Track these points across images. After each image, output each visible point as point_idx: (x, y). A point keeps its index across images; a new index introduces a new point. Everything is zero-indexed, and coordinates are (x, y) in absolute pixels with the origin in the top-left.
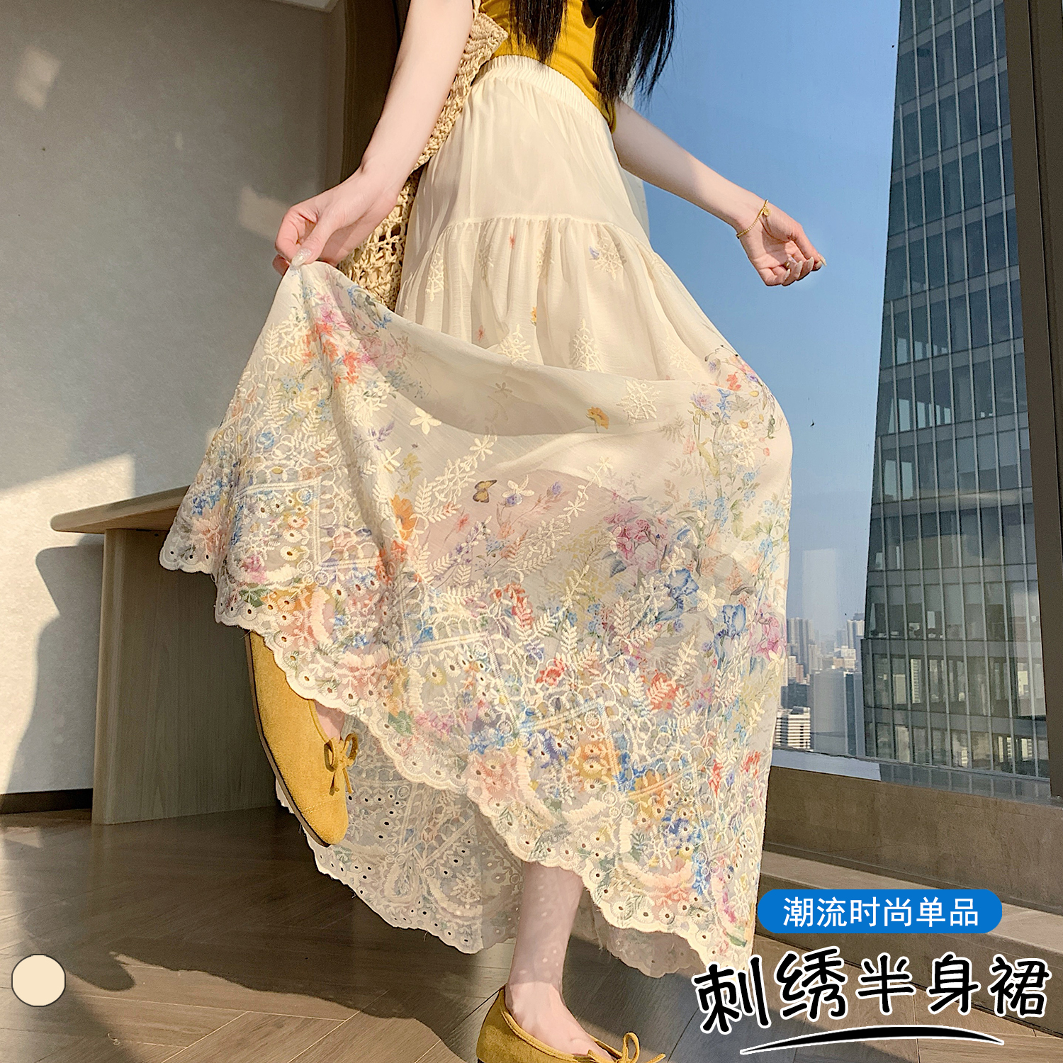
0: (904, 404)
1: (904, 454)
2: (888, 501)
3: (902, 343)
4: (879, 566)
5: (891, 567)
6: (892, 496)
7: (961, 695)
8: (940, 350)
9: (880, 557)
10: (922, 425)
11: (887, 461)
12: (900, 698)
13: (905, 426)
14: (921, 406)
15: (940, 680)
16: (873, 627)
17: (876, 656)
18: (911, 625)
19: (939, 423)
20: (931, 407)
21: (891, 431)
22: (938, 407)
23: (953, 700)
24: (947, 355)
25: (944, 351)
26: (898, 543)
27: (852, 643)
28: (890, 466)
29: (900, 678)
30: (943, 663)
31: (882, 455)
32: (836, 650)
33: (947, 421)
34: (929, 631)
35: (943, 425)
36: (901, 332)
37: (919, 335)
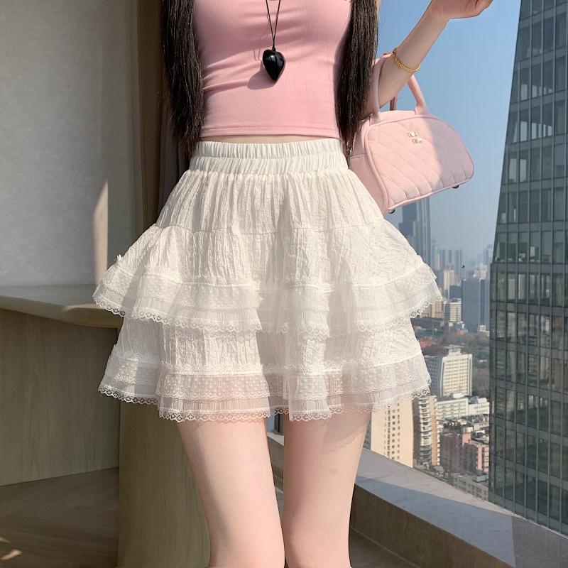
0: (524, 125)
1: (521, 155)
2: (511, 182)
3: (524, 87)
4: (503, 221)
5: (510, 221)
6: (513, 180)
7: (548, 291)
8: (547, 90)
9: (504, 216)
10: (534, 137)
11: (511, 159)
12: (511, 296)
13: (524, 138)
14: (534, 125)
15: (536, 283)
16: (498, 256)
17: (499, 273)
18: (520, 254)
19: (544, 136)
20: (540, 126)
21: (515, 141)
22: (544, 126)
23: (543, 297)
24: (551, 94)
25: (550, 91)
26: (515, 208)
28: (513, 162)
29: (512, 281)
30: (538, 276)
31: (509, 156)
32: (476, 266)
33: (550, 134)
34: (530, 258)
35: (547, 136)
36: (524, 81)
37: (535, 81)
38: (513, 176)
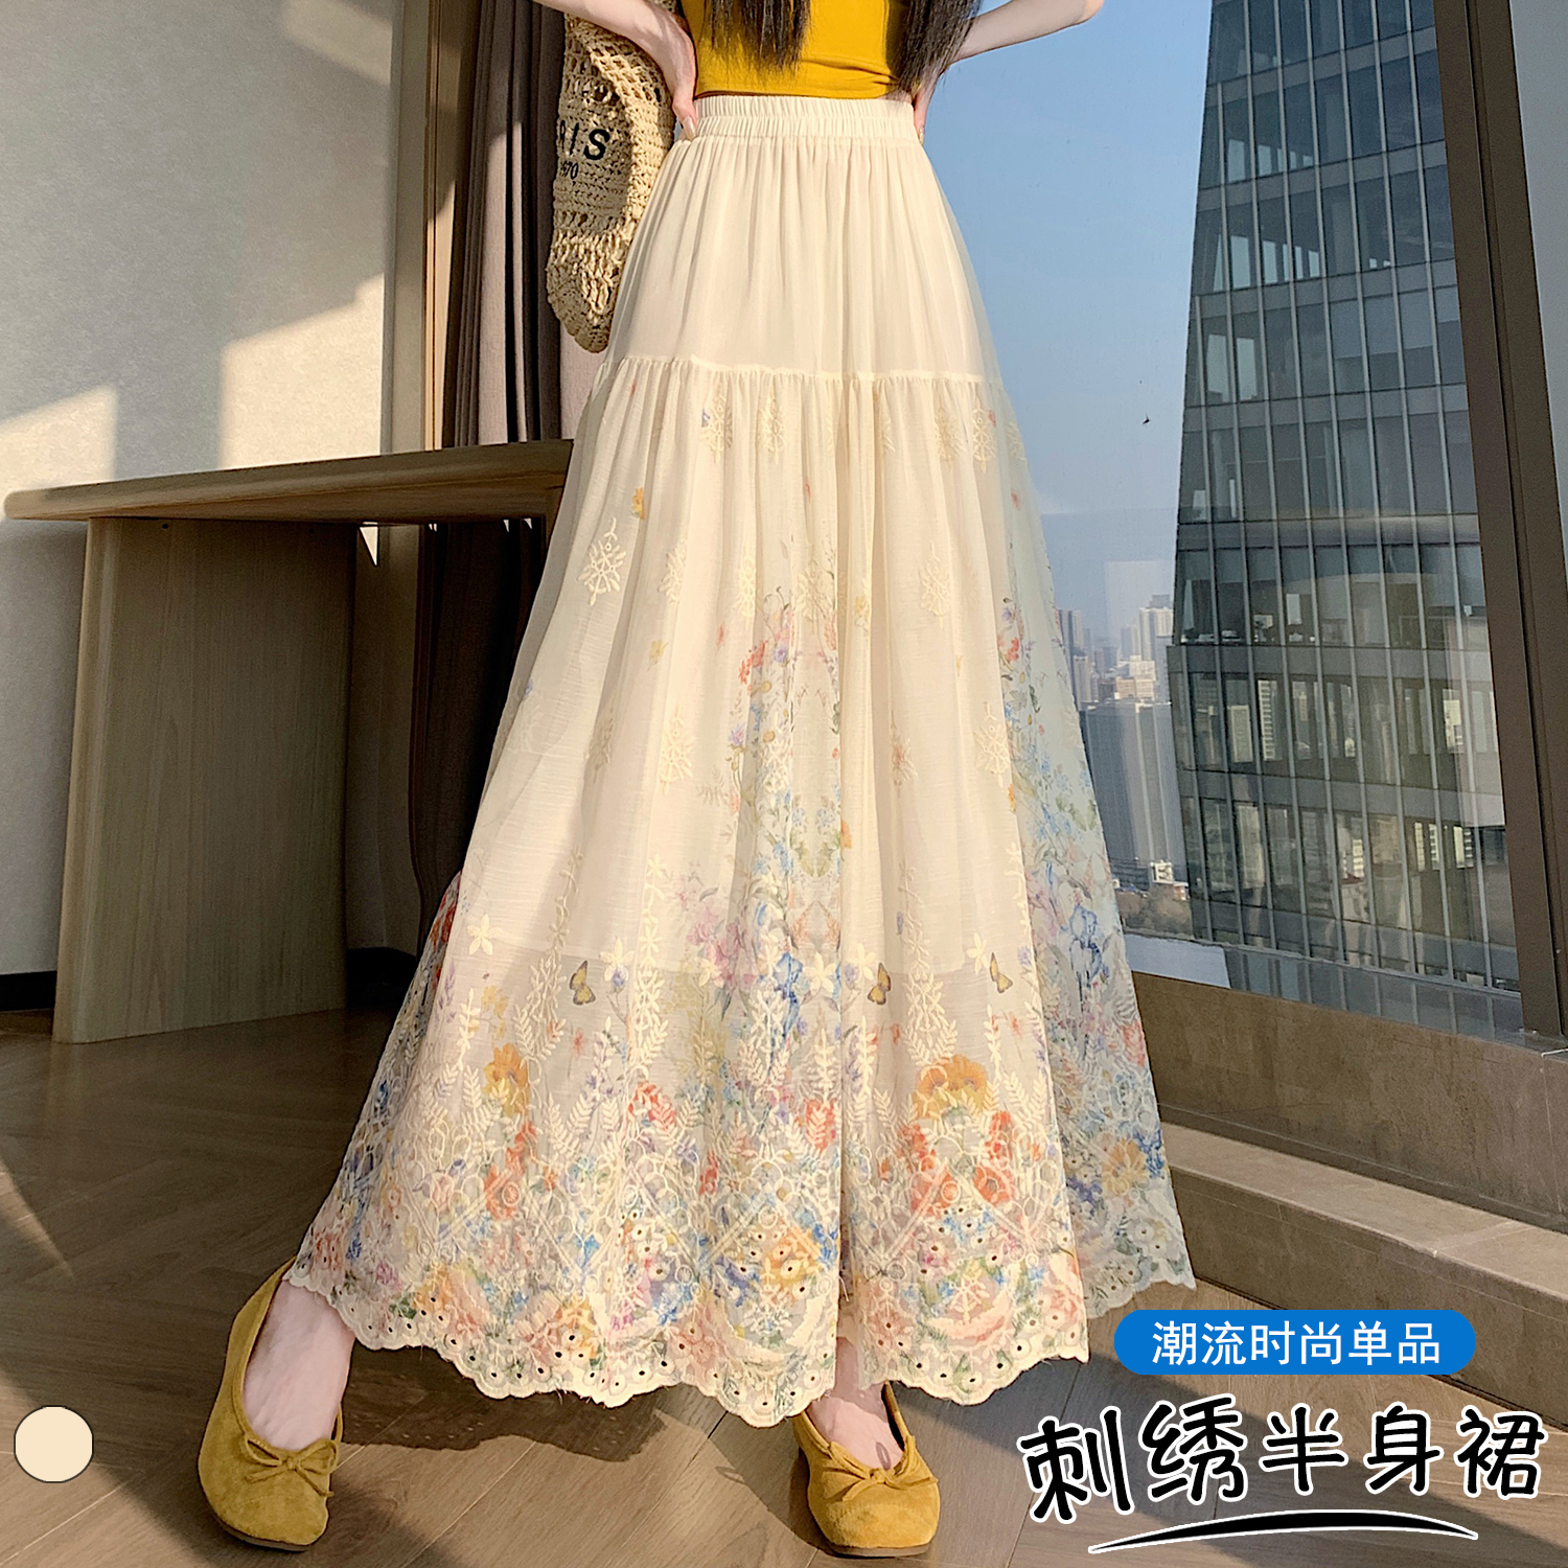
0: (1240, 246)
1: (1241, 326)
2: (1213, 402)
3: (1237, 149)
4: (1199, 512)
5: (1220, 516)
6: (1219, 395)
7: (1349, 742)
8: (1300, 160)
9: (1201, 498)
10: (1271, 277)
11: (1211, 336)
12: (1242, 750)
13: (1242, 279)
14: (1269, 248)
15: (1312, 714)
16: (1189, 623)
17: (1197, 677)
18: (1257, 618)
19: (1300, 276)
20: (1287, 249)
21: (1218, 287)
22: (1298, 250)
23: (1335, 754)
24: (1312, 167)
25: (1307, 161)
26: (1234, 477)
27: (1148, 651)
28: (1217, 344)
29: (1239, 713)
30: (1318, 687)
31: (1202, 327)
32: (1121, 665)
33: (1314, 273)
34: (1290, 629)
35: (1307, 279)
36: (1236, 131)
37: (1266, 135)
38: (1218, 383)
